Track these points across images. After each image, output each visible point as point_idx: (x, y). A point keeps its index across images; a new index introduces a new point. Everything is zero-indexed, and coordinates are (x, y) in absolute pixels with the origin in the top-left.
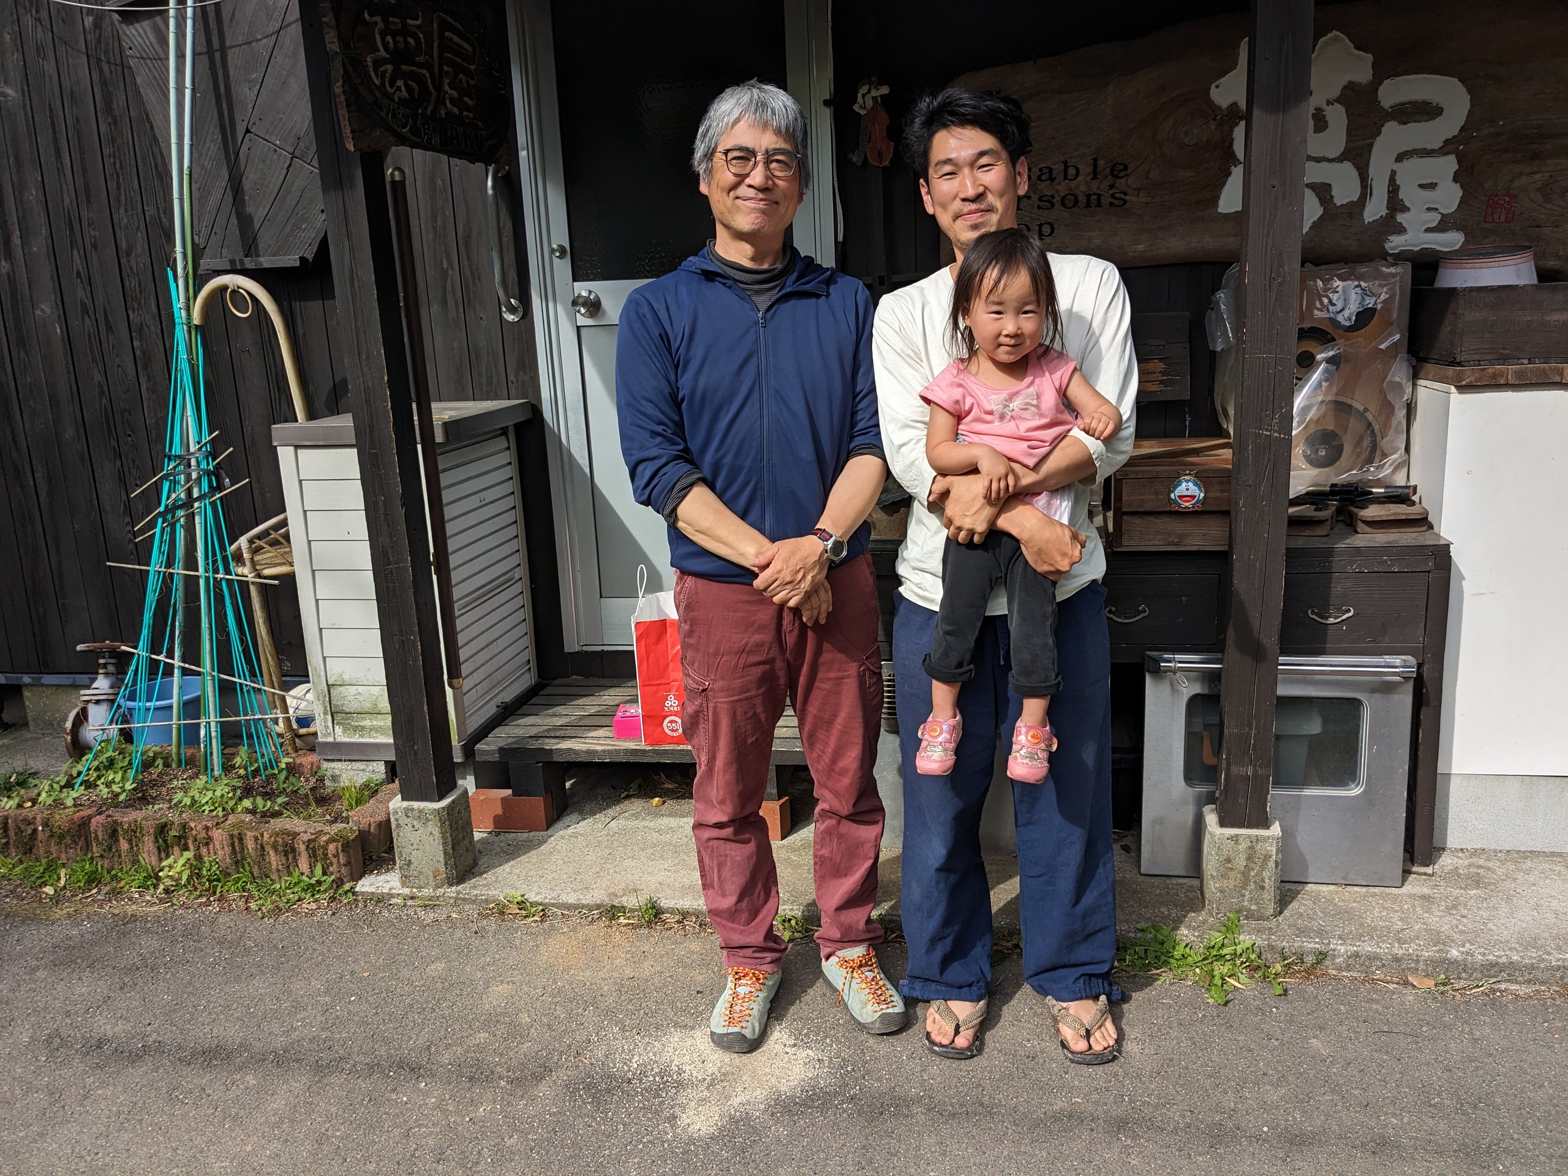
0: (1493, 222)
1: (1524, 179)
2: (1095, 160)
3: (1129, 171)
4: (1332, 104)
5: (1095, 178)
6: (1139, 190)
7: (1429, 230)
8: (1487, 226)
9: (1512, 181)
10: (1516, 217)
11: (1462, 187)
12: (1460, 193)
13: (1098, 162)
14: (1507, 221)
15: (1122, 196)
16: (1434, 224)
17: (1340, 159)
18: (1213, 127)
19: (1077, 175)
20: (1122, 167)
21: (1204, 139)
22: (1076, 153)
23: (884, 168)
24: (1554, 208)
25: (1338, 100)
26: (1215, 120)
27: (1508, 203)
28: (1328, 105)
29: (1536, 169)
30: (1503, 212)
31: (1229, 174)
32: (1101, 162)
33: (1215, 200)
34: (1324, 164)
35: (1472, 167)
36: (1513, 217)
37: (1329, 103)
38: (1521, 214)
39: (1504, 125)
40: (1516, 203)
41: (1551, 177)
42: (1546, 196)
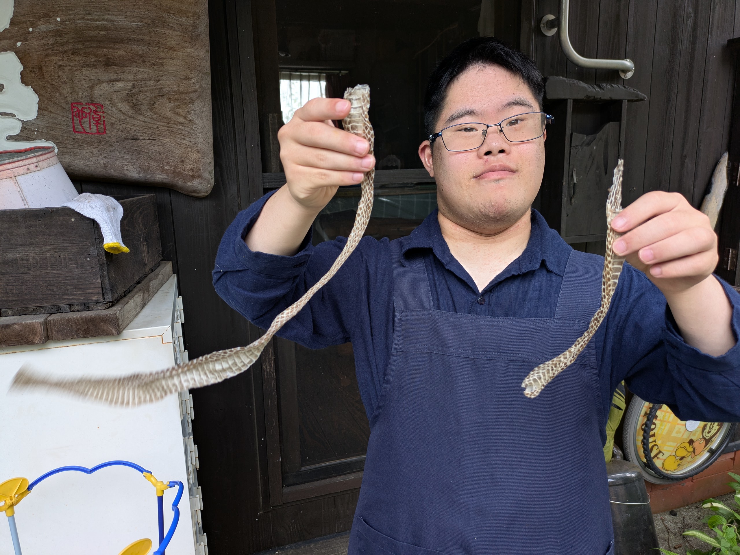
0: (84, 132)
1: (105, 88)
7: (10, 138)
8: (78, 136)
9: (92, 88)
10: (108, 127)
11: (36, 91)
12: (35, 98)
14: (98, 132)
16: (16, 132)
24: (146, 120)
27: (95, 112)
29: (115, 77)
30: (93, 122)
35: (40, 68)
36: (105, 129)
38: (112, 124)
39: (63, 22)
40: (103, 112)
41: (134, 86)
42: (134, 107)
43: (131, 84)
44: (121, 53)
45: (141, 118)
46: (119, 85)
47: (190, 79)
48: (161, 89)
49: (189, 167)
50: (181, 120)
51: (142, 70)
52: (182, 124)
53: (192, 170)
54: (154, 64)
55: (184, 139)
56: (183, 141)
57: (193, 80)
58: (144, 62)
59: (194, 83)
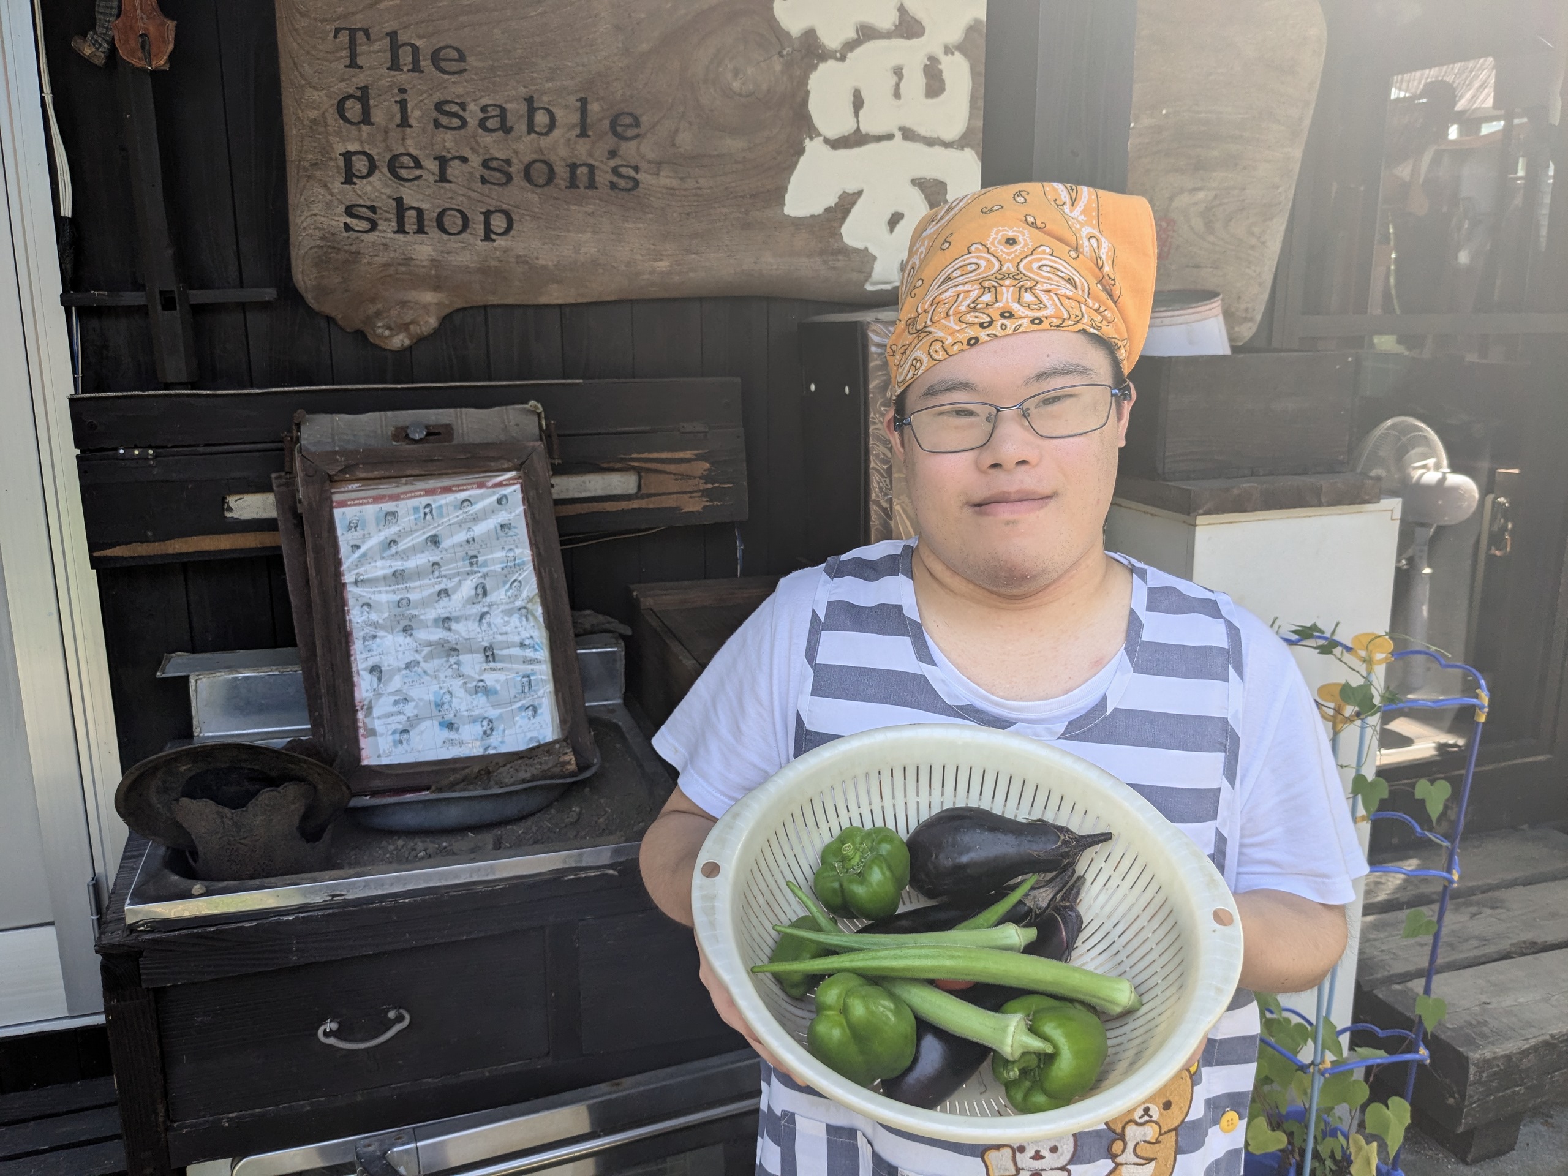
1: (1183, 199)
2: (584, 101)
3: (642, 130)
4: (953, 54)
5: (583, 134)
6: (659, 164)
10: (1172, 252)
13: (589, 107)
15: (632, 173)
17: (961, 143)
18: (778, 68)
19: (552, 125)
20: (628, 120)
21: (764, 87)
22: (550, 85)
23: (154, 73)
24: (1216, 242)
25: (961, 48)
26: (781, 55)
27: (1165, 231)
28: (946, 53)
29: (1199, 184)
31: (801, 151)
32: (594, 107)
33: (778, 194)
34: (938, 150)
36: (1169, 253)
37: (948, 50)
38: (1178, 247)
39: (1167, 116)
40: (1174, 231)
41: (1216, 196)
42: (1209, 227)
43: (1212, 194)
44: (1215, 153)
45: (1211, 238)
46: (1201, 195)
47: (1278, 188)
48: (1244, 200)
49: (1243, 306)
50: (1253, 241)
51: (1230, 175)
52: (1253, 247)
53: (1247, 310)
54: (1245, 168)
55: (1249, 268)
56: (1247, 271)
57: (1280, 189)
58: (1236, 165)
59: (1280, 193)
